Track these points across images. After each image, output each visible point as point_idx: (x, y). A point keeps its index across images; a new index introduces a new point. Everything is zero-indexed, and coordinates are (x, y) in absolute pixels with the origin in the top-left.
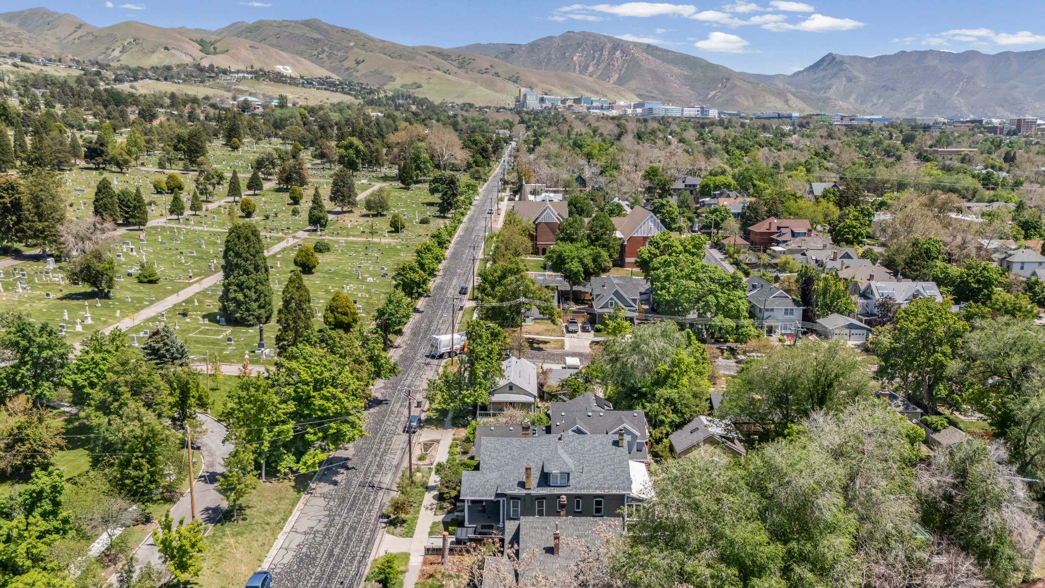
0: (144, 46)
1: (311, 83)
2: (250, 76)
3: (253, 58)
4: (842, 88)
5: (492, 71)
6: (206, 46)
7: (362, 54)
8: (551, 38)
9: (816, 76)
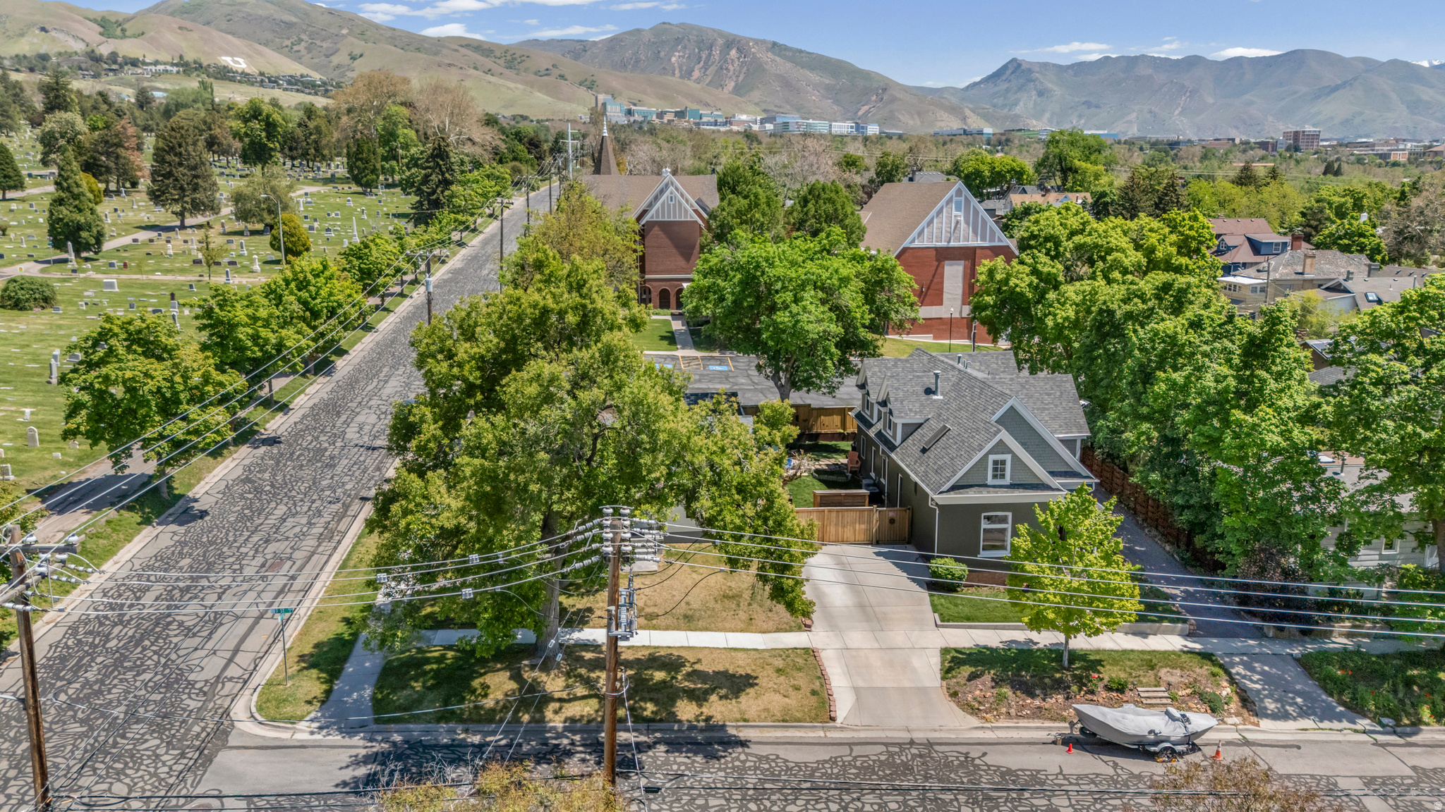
0: (8, 26)
1: (275, 82)
2: (175, 69)
3: (183, 44)
4: (1031, 104)
5: (556, 72)
6: (108, 26)
7: (358, 46)
8: (638, 31)
9: (996, 89)
